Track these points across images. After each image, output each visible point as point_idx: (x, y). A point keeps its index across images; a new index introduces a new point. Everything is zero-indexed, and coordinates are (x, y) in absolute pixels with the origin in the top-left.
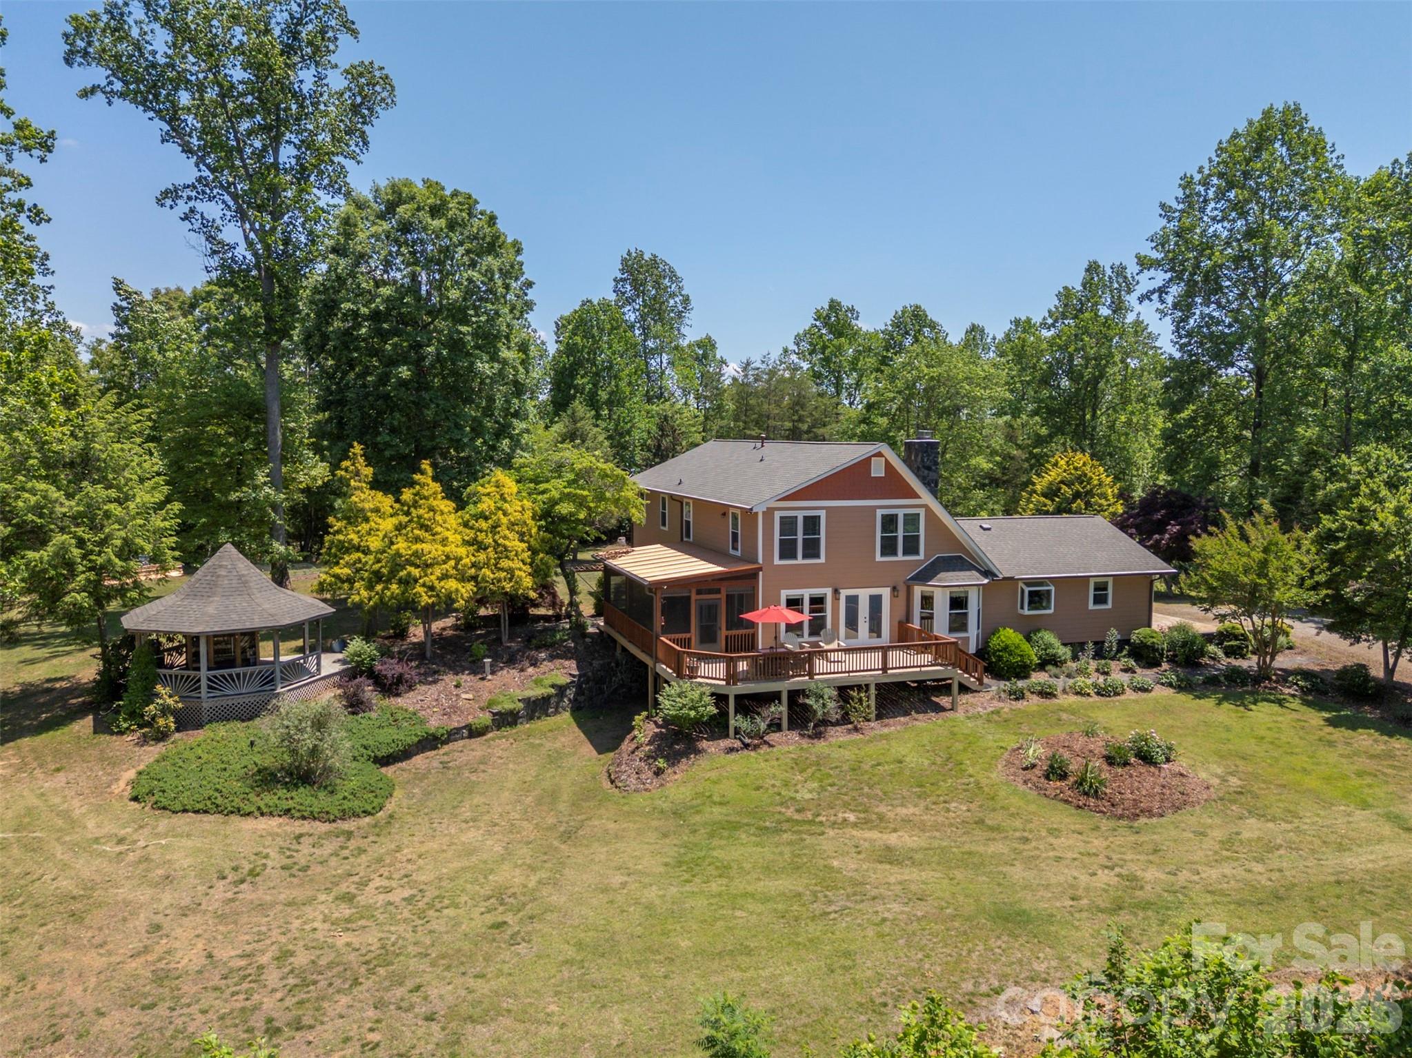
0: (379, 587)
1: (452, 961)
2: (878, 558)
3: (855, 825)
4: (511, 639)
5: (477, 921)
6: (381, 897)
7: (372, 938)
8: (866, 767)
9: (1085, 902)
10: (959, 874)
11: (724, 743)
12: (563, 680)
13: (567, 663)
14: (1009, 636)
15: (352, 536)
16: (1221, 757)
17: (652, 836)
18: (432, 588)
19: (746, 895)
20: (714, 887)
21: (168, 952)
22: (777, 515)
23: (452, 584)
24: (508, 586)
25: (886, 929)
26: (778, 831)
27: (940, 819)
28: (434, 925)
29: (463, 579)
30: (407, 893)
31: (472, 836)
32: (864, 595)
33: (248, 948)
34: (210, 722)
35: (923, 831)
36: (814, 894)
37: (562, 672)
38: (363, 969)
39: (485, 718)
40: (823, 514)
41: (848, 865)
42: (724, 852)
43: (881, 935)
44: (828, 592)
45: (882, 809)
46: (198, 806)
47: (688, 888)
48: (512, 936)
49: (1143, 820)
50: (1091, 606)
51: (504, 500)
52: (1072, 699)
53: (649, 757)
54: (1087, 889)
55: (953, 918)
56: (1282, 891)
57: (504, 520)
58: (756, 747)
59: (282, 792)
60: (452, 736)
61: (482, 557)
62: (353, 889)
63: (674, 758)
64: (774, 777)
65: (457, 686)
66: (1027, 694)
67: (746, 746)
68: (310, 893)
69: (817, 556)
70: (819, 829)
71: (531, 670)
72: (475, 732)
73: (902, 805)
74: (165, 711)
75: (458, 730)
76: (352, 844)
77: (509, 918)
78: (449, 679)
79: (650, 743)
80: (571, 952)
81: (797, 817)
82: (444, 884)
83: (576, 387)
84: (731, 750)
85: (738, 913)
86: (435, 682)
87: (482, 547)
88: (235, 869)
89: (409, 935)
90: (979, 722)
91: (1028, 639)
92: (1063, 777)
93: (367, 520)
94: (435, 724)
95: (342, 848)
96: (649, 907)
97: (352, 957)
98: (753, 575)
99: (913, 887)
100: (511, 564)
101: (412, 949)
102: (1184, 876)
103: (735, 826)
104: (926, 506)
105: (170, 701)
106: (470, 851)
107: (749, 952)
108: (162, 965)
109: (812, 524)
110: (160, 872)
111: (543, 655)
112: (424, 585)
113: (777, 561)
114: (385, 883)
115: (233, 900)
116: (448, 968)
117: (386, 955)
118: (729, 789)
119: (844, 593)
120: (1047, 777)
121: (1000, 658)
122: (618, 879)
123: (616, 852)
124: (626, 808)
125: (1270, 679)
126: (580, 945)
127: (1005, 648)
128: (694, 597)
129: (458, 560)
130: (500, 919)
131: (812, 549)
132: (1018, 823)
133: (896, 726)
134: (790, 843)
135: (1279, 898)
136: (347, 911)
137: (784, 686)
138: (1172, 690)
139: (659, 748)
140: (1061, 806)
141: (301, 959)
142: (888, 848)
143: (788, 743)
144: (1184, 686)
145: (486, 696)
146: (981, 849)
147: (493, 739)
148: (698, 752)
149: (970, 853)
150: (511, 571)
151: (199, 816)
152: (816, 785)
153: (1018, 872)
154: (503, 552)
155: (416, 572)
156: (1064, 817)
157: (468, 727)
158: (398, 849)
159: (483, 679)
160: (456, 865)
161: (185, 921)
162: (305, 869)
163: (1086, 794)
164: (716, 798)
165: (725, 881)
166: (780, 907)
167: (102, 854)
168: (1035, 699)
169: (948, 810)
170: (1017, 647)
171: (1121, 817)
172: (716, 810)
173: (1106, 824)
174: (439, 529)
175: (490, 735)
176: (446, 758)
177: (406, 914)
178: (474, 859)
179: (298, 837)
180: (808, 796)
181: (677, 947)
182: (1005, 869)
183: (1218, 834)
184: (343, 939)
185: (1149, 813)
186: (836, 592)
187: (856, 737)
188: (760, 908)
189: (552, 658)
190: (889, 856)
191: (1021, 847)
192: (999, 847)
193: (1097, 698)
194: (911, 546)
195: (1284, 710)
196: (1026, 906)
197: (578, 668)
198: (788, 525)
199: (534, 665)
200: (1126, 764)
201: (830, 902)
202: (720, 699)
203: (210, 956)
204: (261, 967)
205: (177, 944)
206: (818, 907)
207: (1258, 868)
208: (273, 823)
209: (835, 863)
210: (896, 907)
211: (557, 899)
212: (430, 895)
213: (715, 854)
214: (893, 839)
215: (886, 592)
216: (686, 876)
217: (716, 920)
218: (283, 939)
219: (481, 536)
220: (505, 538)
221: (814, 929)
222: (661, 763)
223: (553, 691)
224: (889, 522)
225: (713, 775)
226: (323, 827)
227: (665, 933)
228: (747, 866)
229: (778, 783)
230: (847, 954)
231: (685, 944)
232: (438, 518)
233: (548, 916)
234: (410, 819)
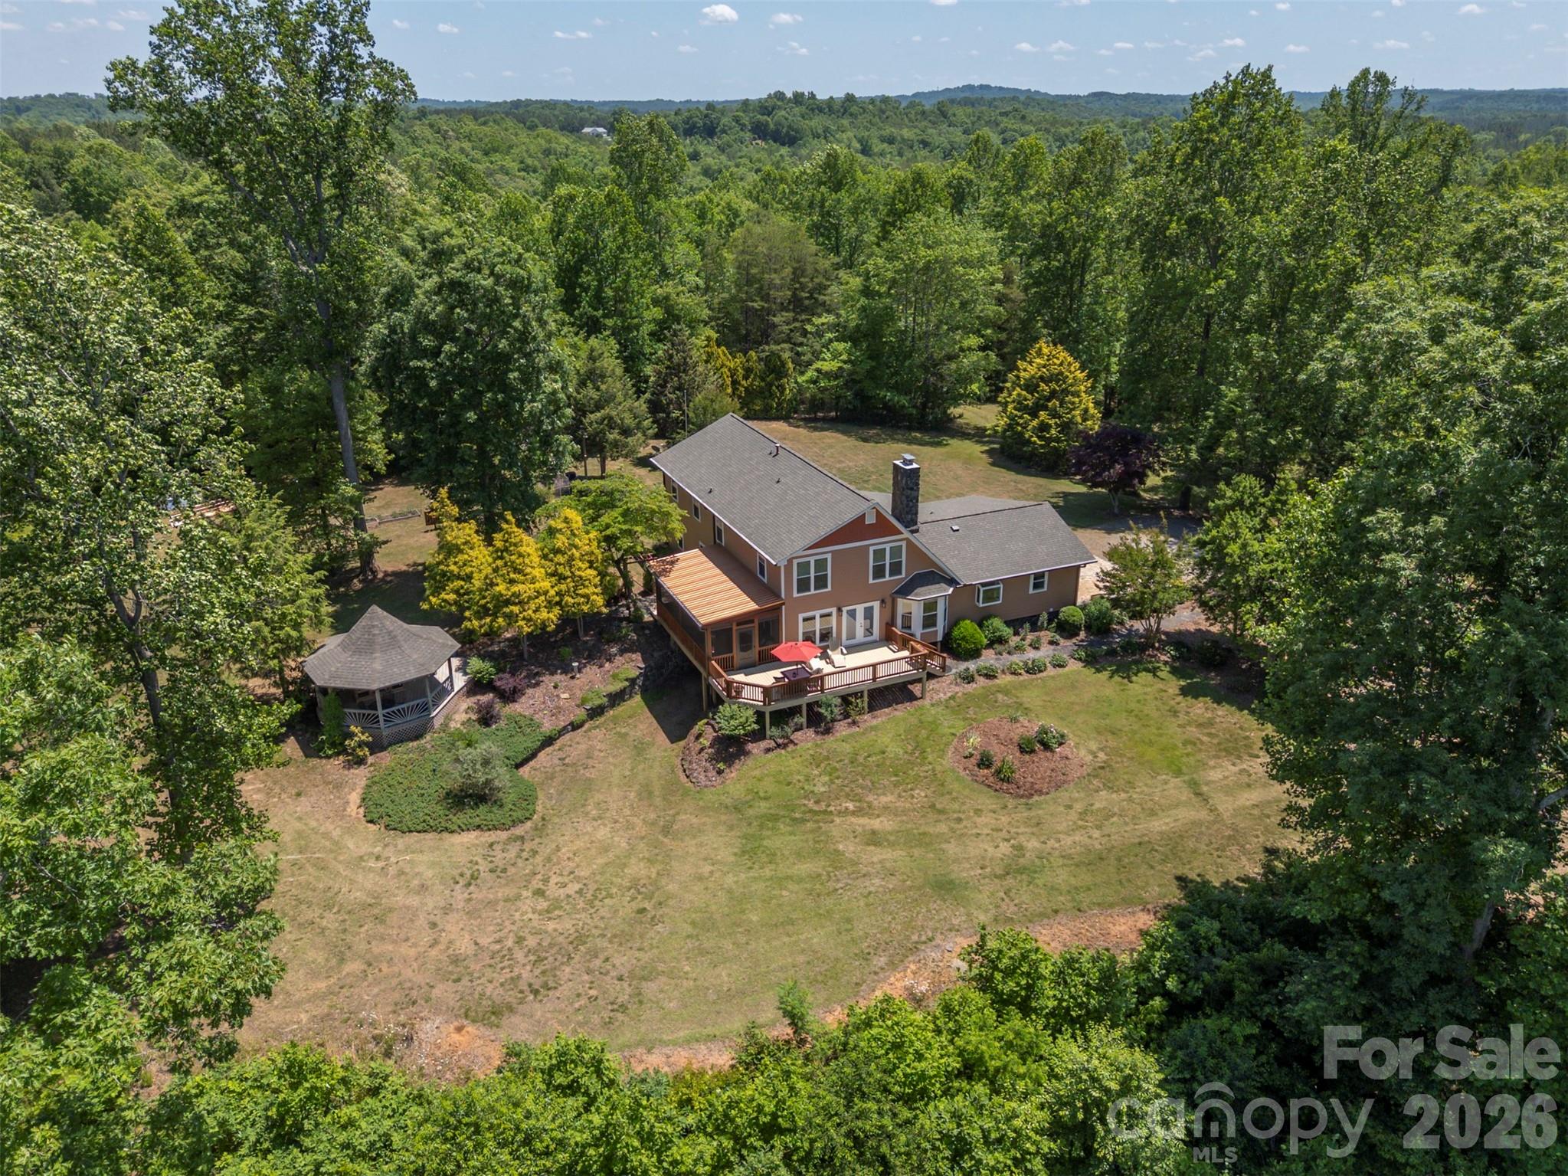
0: (488, 620)
1: (621, 939)
2: (871, 581)
3: (853, 813)
4: (586, 635)
5: (628, 910)
6: (561, 891)
7: (567, 925)
8: (861, 759)
9: (988, 870)
10: (916, 852)
11: (763, 744)
12: (634, 673)
13: (634, 656)
14: (968, 627)
15: (453, 567)
16: (1099, 733)
17: (722, 829)
18: (530, 620)
19: (788, 878)
20: (767, 872)
21: (450, 942)
22: (795, 562)
23: (544, 614)
24: (585, 608)
25: (871, 899)
26: (803, 821)
27: (908, 805)
28: (603, 912)
29: (550, 605)
30: (577, 887)
31: (603, 833)
32: (860, 609)
33: (497, 936)
34: (390, 745)
35: (896, 815)
36: (828, 873)
37: (631, 665)
38: (571, 948)
39: (581, 714)
40: (829, 557)
41: (848, 848)
42: (772, 843)
43: (867, 905)
44: (834, 610)
45: (871, 798)
46: (419, 828)
47: (752, 874)
48: (653, 918)
49: (1036, 798)
50: (1031, 591)
51: (574, 535)
52: (1009, 678)
53: (711, 759)
54: (991, 859)
55: (910, 888)
56: (1104, 855)
57: (577, 554)
58: (785, 746)
59: (470, 812)
60: (562, 732)
61: (563, 587)
62: (541, 885)
63: (730, 760)
64: (799, 772)
65: (555, 687)
66: (977, 677)
67: (779, 746)
68: (516, 891)
69: (826, 586)
70: (829, 818)
71: (607, 665)
72: (575, 727)
73: (884, 794)
74: (361, 744)
75: (565, 728)
76: (527, 846)
77: (646, 905)
78: (548, 680)
79: (711, 746)
80: (689, 929)
81: (816, 808)
82: (598, 878)
83: (581, 286)
84: (768, 750)
85: (784, 893)
86: (537, 684)
87: (562, 578)
88: (462, 875)
89: (589, 921)
90: (939, 709)
91: (980, 625)
92: (988, 767)
93: (461, 551)
94: (548, 726)
95: (522, 850)
96: (730, 891)
97: (561, 939)
98: (778, 608)
99: (888, 865)
100: (586, 591)
101: (595, 932)
102: (1052, 843)
103: (775, 818)
104: (907, 539)
105: (363, 738)
106: (605, 849)
107: (792, 922)
108: (450, 952)
109: (821, 564)
110: (416, 882)
111: (614, 650)
112: (524, 619)
113: (795, 595)
114: (560, 879)
115: (470, 900)
116: (621, 944)
117: (580, 939)
118: (769, 786)
119: (845, 609)
120: (979, 766)
121: (959, 645)
122: (707, 869)
123: (701, 845)
124: (701, 803)
125: (1153, 646)
126: (693, 923)
127: (964, 638)
128: (735, 628)
129: (546, 593)
130: (641, 906)
131: (821, 582)
132: (956, 806)
133: (884, 715)
134: (812, 831)
135: (1101, 859)
136: (543, 904)
137: (803, 701)
138: (1081, 664)
139: (718, 752)
140: (986, 789)
141: (531, 942)
142: (874, 832)
143: (807, 739)
144: (1092, 661)
145: (579, 694)
146: (931, 830)
147: (589, 730)
148: (747, 753)
149: (924, 834)
150: (587, 597)
151: (422, 835)
152: (827, 778)
153: (952, 848)
154: (580, 581)
155: (516, 609)
156: (986, 800)
157: (571, 724)
158: (558, 849)
159: (573, 678)
160: (601, 861)
161: (448, 917)
162: (504, 871)
163: (1002, 780)
164: (762, 794)
165: (773, 867)
166: (808, 886)
167: (371, 870)
168: (981, 681)
169: (913, 797)
170: (972, 636)
171: (1022, 797)
172: (763, 804)
173: (1011, 803)
174: (529, 570)
175: (587, 726)
176: (561, 754)
177: (582, 905)
178: (611, 855)
179: (491, 845)
180: (823, 789)
181: (751, 922)
182: (944, 846)
183: (1079, 807)
184: (551, 926)
185: (1040, 792)
186: (840, 610)
187: (855, 729)
188: (796, 887)
189: (622, 652)
190: (874, 839)
191: (956, 826)
192: (942, 828)
193: (1026, 677)
194: (896, 568)
195: (1156, 680)
196: (953, 876)
197: (644, 660)
198: (804, 567)
199: (609, 660)
200: (1032, 751)
201: (838, 880)
202: (760, 715)
203: (476, 944)
204: (509, 949)
205: (453, 937)
206: (831, 885)
207: (1096, 834)
208: (473, 835)
209: (841, 847)
210: (877, 881)
211: (672, 887)
212: (592, 887)
213: (765, 843)
214: (876, 824)
215: (876, 605)
216: (750, 864)
217: (771, 898)
218: (514, 928)
219: (561, 569)
220: (579, 569)
221: (829, 902)
222: (721, 766)
223: (627, 683)
224: (880, 554)
225: (757, 773)
226: (503, 835)
227: (743, 912)
228: (787, 853)
229: (801, 778)
230: (849, 920)
231: (755, 918)
232: (527, 561)
233: (671, 902)
234: (556, 820)
